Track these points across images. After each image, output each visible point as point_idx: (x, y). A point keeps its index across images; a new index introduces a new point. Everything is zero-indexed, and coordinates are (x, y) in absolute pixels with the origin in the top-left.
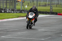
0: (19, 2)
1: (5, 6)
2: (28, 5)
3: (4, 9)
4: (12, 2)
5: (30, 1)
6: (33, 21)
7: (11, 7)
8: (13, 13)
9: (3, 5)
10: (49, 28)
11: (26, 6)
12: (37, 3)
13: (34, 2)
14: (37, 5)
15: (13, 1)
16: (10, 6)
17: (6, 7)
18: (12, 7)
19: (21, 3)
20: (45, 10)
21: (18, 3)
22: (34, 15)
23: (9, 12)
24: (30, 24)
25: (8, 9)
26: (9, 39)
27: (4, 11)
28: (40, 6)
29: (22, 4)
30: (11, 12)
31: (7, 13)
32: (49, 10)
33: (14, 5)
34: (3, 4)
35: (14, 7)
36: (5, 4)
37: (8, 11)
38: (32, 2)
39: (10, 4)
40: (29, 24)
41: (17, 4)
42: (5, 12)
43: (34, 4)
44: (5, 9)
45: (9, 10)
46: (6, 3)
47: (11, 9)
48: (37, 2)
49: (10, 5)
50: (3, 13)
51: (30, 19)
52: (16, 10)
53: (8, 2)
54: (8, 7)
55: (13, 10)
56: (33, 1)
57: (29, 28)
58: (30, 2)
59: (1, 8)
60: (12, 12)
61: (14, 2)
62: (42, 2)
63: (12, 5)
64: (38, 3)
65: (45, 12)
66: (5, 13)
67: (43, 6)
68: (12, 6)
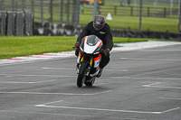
0: (87, 3)
1: (47, 16)
2: (115, 12)
3: (43, 24)
4: (68, 5)
5: (121, 2)
6: (96, 62)
7: (65, 18)
8: (71, 35)
9: (42, 13)
10: (175, 81)
11: (109, 15)
12: (141, 7)
13: (131, 5)
14: (141, 11)
15: (71, 2)
16: (62, 16)
17: (51, 20)
18: (68, 19)
19: (95, 7)
20: (164, 26)
21: (86, 6)
22: (99, 43)
23: (59, 34)
24: (87, 73)
25: (55, 25)
26: (59, 111)
27: (45, 31)
28: (149, 15)
29: (98, 8)
30: (65, 33)
31: (53, 35)
32: (175, 26)
33: (74, 14)
34: (42, 9)
35: (73, 17)
36: (46, 9)
37: (55, 31)
38: (126, 5)
39: (62, 9)
40: (84, 72)
41: (83, 11)
42: (47, 33)
43: (132, 10)
44: (46, 25)
45: (59, 26)
46: (51, 5)
47: (64, 25)
48: (141, 4)
49: (62, 12)
50: (41, 35)
51: (87, 57)
52: (79, 26)
53: (56, 5)
54: (56, 17)
55: (70, 28)
56: (129, 2)
57: (84, 85)
58: (119, 4)
59: (36, 20)
60: (69, 33)
61: (75, 3)
62: (155, 5)
63: (68, 12)
64: (144, 5)
65: (163, 33)
66: (47, 35)
67: (158, 15)
68: (68, 16)
